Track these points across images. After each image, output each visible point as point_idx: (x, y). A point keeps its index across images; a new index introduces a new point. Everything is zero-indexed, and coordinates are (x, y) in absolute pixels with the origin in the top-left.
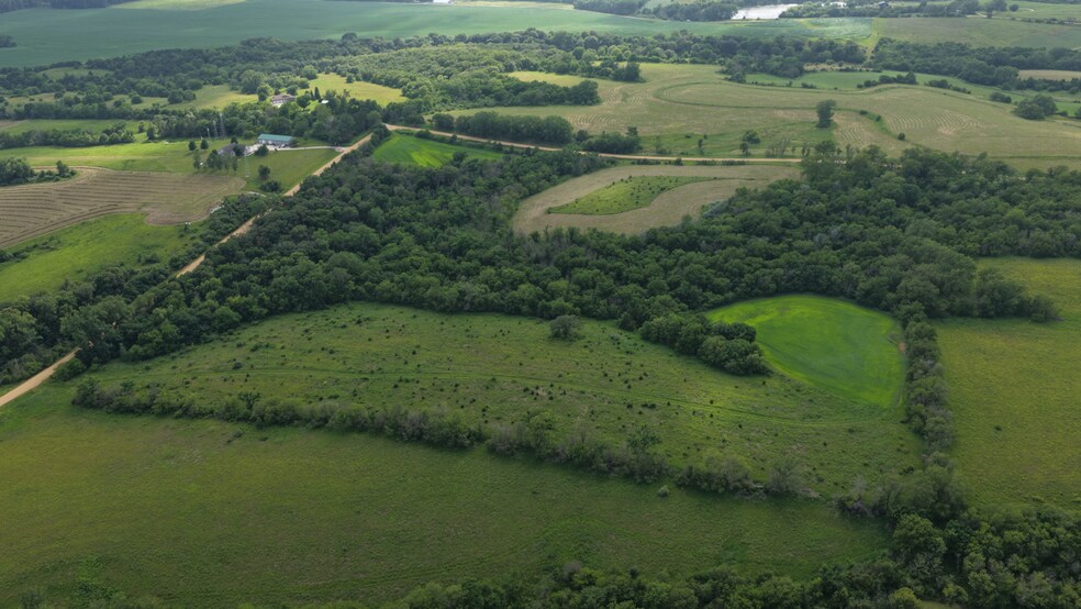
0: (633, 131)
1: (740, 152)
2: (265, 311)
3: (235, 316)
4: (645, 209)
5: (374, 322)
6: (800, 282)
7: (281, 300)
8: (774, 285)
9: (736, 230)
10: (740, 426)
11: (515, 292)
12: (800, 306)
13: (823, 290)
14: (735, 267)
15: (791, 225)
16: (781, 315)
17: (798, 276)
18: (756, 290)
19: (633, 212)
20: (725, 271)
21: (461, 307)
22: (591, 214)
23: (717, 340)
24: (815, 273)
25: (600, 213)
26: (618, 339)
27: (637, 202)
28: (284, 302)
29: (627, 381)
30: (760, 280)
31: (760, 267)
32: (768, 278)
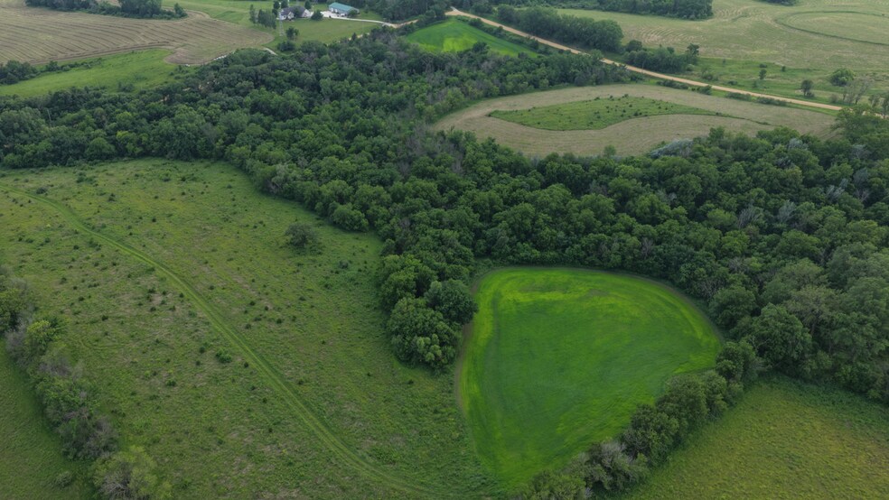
0: (694, 48)
1: (801, 92)
2: (139, 150)
3: (110, 148)
4: (592, 132)
5: (194, 183)
6: (657, 264)
7: (155, 143)
8: (618, 258)
9: (647, 177)
10: (270, 431)
11: (324, 186)
12: (624, 296)
13: (680, 283)
14: (581, 220)
15: (735, 187)
16: (580, 299)
17: (659, 254)
18: (593, 258)
19: (574, 133)
20: (570, 223)
21: (269, 189)
22: (529, 125)
23: (409, 304)
24: (678, 257)
25: (539, 126)
26: (345, 267)
27: (592, 123)
28: (156, 145)
29: (260, 320)
30: (604, 247)
31: (621, 230)
32: (616, 245)
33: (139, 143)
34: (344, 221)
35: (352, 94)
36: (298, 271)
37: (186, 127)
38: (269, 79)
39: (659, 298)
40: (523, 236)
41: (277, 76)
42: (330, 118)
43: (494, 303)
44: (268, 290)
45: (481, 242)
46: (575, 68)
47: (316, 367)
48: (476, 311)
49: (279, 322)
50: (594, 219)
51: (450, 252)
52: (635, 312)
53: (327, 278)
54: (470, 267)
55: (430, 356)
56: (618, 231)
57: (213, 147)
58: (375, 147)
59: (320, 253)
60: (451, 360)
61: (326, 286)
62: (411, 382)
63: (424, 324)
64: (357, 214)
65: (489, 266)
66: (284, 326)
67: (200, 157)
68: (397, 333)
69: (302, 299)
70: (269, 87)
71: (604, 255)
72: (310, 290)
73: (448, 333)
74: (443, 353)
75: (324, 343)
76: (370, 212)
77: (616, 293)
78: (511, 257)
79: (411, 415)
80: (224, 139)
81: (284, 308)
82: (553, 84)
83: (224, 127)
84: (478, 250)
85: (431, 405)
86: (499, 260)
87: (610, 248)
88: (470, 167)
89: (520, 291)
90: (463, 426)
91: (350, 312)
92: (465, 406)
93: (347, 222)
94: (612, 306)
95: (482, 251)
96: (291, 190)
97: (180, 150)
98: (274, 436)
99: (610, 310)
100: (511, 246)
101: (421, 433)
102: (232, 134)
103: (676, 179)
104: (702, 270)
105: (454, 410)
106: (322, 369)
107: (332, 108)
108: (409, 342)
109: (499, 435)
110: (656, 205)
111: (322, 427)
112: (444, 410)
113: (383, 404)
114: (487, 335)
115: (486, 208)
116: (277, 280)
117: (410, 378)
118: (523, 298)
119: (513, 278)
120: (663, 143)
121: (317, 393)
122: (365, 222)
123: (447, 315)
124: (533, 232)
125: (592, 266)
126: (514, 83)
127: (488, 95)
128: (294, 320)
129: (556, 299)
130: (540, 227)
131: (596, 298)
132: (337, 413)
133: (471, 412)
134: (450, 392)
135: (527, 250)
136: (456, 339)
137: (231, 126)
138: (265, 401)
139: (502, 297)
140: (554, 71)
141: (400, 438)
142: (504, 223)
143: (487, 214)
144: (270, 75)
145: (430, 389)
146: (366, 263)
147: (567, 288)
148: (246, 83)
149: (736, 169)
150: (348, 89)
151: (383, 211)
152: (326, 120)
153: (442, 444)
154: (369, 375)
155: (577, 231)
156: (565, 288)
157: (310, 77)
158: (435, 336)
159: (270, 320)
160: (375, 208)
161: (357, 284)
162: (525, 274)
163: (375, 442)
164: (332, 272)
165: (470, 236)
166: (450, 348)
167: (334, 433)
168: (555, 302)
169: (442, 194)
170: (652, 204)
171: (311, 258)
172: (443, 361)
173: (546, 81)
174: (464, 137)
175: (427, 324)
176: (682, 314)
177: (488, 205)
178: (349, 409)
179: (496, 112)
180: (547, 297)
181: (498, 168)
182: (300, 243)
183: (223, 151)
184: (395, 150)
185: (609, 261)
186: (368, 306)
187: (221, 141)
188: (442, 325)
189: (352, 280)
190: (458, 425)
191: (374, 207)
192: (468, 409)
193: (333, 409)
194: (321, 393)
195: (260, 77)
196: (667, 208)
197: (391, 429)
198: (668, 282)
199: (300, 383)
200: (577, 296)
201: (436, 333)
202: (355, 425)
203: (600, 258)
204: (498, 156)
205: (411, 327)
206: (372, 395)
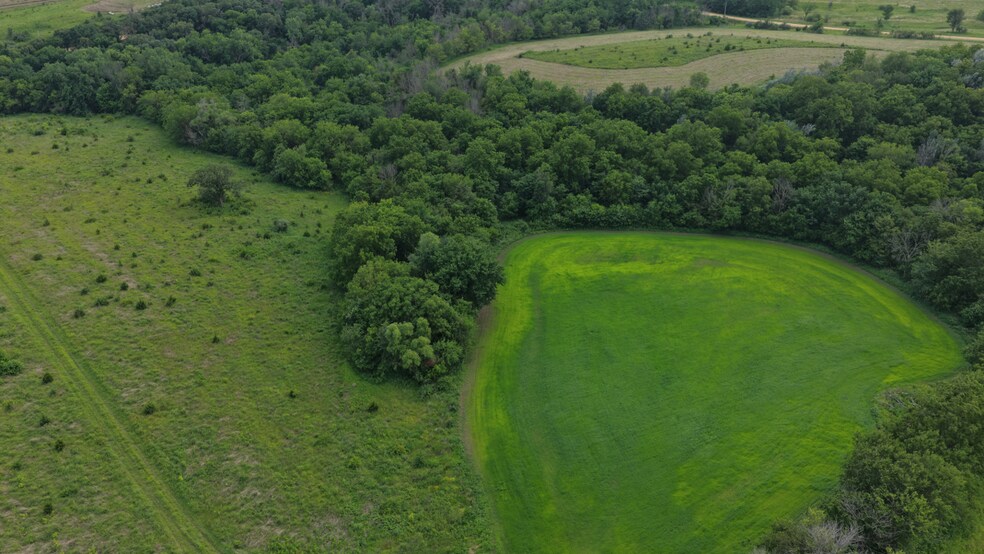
4: (668, 69)
5: (79, 137)
6: (802, 218)
7: (34, 92)
8: (736, 212)
9: (762, 106)
10: (48, 510)
11: (268, 129)
12: (753, 266)
13: (845, 246)
14: (670, 158)
15: (901, 116)
16: (681, 272)
17: (805, 201)
18: (695, 214)
19: (642, 71)
20: (651, 165)
21: (187, 138)
22: (576, 65)
23: (377, 270)
24: (842, 201)
25: (591, 65)
26: (283, 229)
27: (665, 59)
28: (37, 94)
29: (107, 304)
30: (711, 195)
31: (736, 172)
32: (732, 193)
33: (13, 92)
34: (293, 172)
35: (330, 37)
36: (201, 235)
37: (81, 67)
38: (215, 20)
39: (813, 268)
40: (575, 185)
41: (228, 17)
42: (296, 64)
43: (533, 280)
44: (137, 261)
45: (510, 195)
46: (635, 7)
47: (190, 382)
48: (501, 281)
49: (141, 306)
50: (692, 157)
51: (458, 205)
52: (781, 289)
53: (248, 244)
54: (492, 229)
55: (410, 357)
56: (732, 173)
57: (120, 96)
58: (354, 87)
59: (244, 213)
60: (454, 367)
61: (243, 255)
62: (373, 409)
63: (402, 300)
64: (315, 162)
65: (523, 230)
66: (147, 314)
67: (103, 111)
68: (353, 320)
69: (195, 273)
70: (214, 29)
71: (712, 208)
72: (212, 261)
73: (448, 317)
74: (438, 353)
75: (216, 340)
76: (335, 161)
77: (739, 263)
78: (557, 216)
79: (366, 471)
80: (137, 84)
81: (158, 286)
82: (604, 27)
83: (137, 69)
84: (506, 208)
85: (410, 449)
86: (538, 222)
87: (720, 196)
88: (492, 105)
89: (577, 262)
90: (475, 493)
91: (276, 293)
92: (479, 453)
93: (297, 174)
94: (738, 280)
95: (511, 209)
96: (218, 139)
97: (71, 102)
98: (53, 521)
99: (736, 286)
100: (558, 199)
101: (382, 510)
102: (149, 77)
103: (812, 105)
104: (888, 218)
105: (455, 460)
106: (201, 385)
107: (300, 53)
108: (374, 335)
109: (550, 510)
110: (788, 137)
111: (168, 498)
112: (435, 460)
113: (310, 449)
114: (521, 327)
115: (517, 151)
116: (161, 247)
117: (374, 399)
118: (585, 272)
119: (562, 245)
120: (772, 77)
121: (175, 430)
122: (326, 174)
123: (447, 288)
124: (593, 179)
125: (691, 227)
126: (553, 22)
127: (517, 38)
128: (169, 305)
129: (638, 271)
130: (604, 169)
131: (707, 269)
132: (210, 469)
133: (491, 465)
134: (449, 425)
135: (583, 204)
136: (464, 329)
137: (149, 69)
138: (59, 447)
139: (547, 270)
140: (607, 11)
141: (334, 522)
142: (545, 166)
143: (519, 158)
144: (218, 16)
145: (411, 421)
146: (319, 225)
147: (656, 257)
148: (182, 24)
149: (899, 92)
150: (324, 30)
151: (354, 158)
152: (289, 65)
153: (426, 532)
154: (292, 395)
155: (665, 174)
156: (653, 257)
157: (273, 18)
158: (422, 320)
159: (124, 305)
160: (344, 155)
161: (298, 252)
162: (582, 240)
163: (279, 532)
164: (258, 236)
165: (493, 186)
166: (451, 344)
167: (195, 513)
168: (638, 276)
169: (449, 138)
170: (781, 135)
171: (228, 218)
172: (438, 367)
173: (596, 22)
174: (484, 73)
175: (407, 301)
176: (860, 290)
177: (519, 145)
178: (239, 460)
179: (529, 52)
180: (623, 269)
181: (534, 107)
182: (213, 197)
183: (134, 101)
184: (383, 91)
185: (720, 216)
186: (311, 284)
187: (132, 87)
188: (437, 301)
189: (290, 246)
190: (464, 491)
191: (342, 154)
192: (485, 457)
193: (206, 460)
194: (186, 430)
195: (203, 18)
196: (804, 140)
197: (320, 501)
198: (820, 247)
199: (149, 411)
200: (675, 267)
201: (426, 316)
202: (244, 493)
203: (705, 213)
204: (533, 91)
205: (378, 307)
206: (291, 433)
